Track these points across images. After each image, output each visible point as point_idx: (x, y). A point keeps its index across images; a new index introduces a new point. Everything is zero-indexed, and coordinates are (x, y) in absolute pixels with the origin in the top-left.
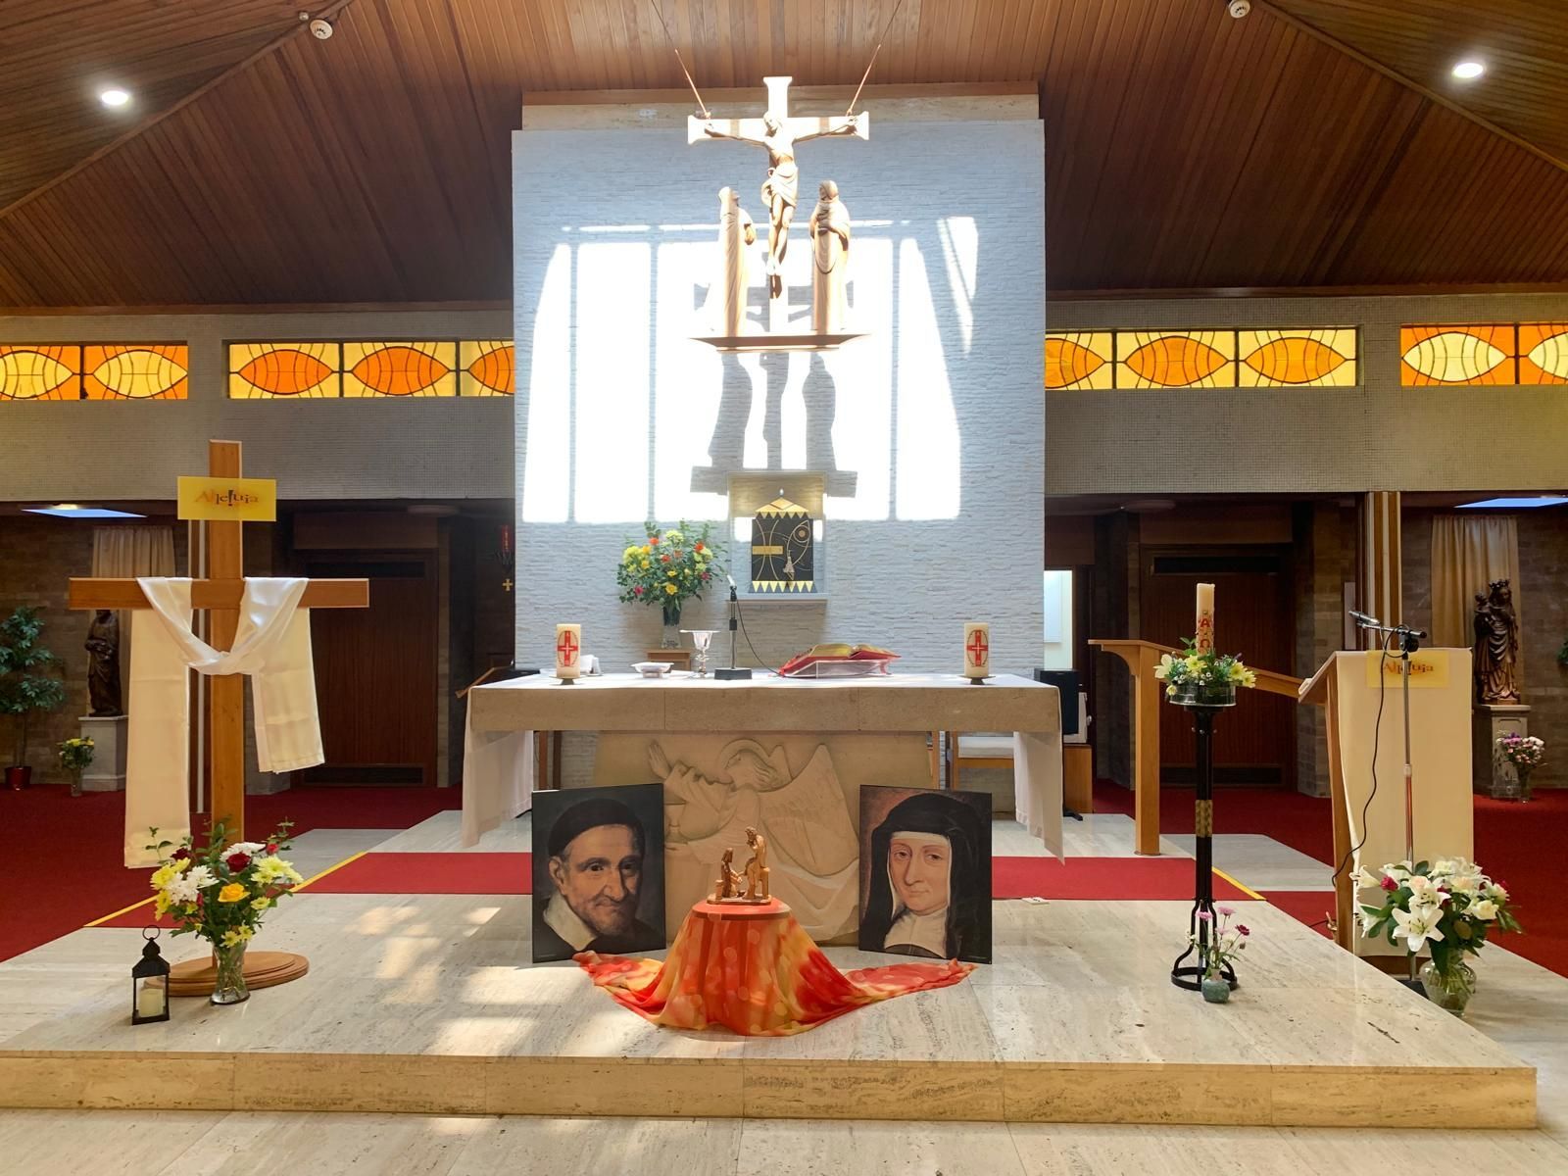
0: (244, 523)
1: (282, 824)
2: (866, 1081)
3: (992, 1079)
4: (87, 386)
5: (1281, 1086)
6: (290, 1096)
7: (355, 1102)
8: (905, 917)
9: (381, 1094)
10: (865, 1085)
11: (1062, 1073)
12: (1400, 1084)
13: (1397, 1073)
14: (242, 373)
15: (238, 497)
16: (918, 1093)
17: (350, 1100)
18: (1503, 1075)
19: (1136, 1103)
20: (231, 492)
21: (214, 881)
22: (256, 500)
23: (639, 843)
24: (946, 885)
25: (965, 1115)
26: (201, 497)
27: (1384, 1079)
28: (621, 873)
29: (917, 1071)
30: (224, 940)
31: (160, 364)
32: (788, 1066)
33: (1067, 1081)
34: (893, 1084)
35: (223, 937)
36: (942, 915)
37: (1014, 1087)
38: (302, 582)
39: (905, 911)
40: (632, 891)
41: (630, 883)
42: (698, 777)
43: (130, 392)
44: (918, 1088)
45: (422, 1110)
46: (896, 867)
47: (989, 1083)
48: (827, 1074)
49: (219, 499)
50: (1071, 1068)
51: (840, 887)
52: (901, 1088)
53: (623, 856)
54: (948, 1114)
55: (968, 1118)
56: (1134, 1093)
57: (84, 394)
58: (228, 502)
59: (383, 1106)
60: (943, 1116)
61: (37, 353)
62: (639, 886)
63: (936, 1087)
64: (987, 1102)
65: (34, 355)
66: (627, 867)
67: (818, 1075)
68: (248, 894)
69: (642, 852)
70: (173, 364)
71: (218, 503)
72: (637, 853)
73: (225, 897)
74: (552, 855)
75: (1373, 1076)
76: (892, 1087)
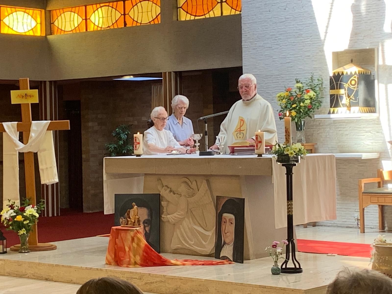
0: (31, 104)
1: (42, 200)
2: (134, 278)
3: (163, 280)
4: (126, 20)
5: (234, 289)
6: (15, 273)
7: (27, 276)
8: (225, 246)
9: (32, 273)
10: (134, 279)
11: (180, 280)
12: (266, 292)
13: (265, 288)
14: (183, 7)
15: (28, 96)
16: (146, 283)
17: (26, 275)
18: (295, 291)
19: (198, 291)
20: (26, 94)
21: (15, 214)
22: (33, 96)
23: (150, 214)
24: (233, 234)
25: (157, 291)
26: (17, 97)
27: (262, 290)
28: (144, 225)
29: (146, 276)
30: (19, 233)
31: (152, 6)
32: (116, 272)
33: (181, 283)
34: (140, 280)
35: (19, 232)
36: (232, 245)
37: (168, 283)
38: (48, 122)
39: (225, 243)
40: (148, 232)
41: (147, 229)
42: (171, 191)
43: (141, 22)
44: (146, 282)
45: (40, 279)
46: (223, 227)
47: (162, 281)
48: (125, 276)
49: (23, 97)
50: (182, 278)
51: (211, 235)
52: (142, 281)
53: (145, 219)
54: (153, 291)
55: (158, 292)
56: (197, 288)
57: (125, 24)
58: (25, 98)
59: (33, 277)
60: (151, 291)
61: (108, 6)
62: (150, 230)
63: (150, 282)
64: (162, 288)
65: (107, 7)
66: (146, 223)
67: (123, 276)
68: (23, 219)
69: (152, 218)
70: (157, 6)
71: (22, 98)
72: (150, 218)
73: (17, 219)
74: (120, 216)
75: (259, 288)
76: (140, 281)
